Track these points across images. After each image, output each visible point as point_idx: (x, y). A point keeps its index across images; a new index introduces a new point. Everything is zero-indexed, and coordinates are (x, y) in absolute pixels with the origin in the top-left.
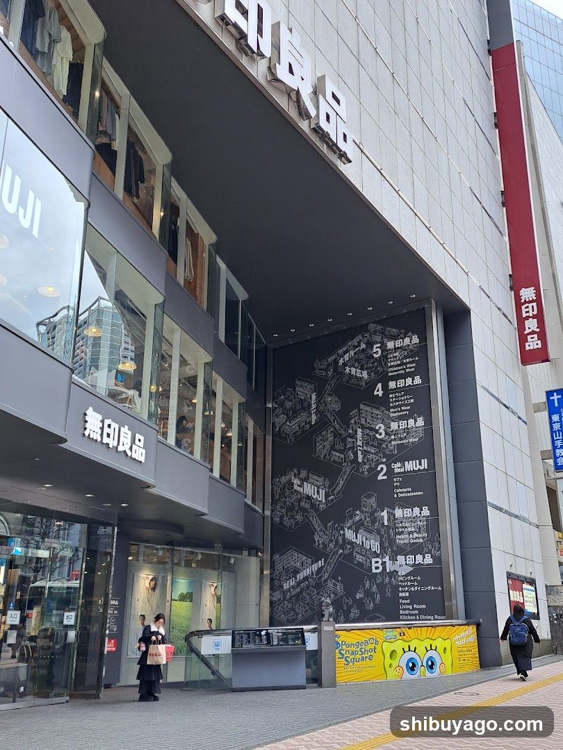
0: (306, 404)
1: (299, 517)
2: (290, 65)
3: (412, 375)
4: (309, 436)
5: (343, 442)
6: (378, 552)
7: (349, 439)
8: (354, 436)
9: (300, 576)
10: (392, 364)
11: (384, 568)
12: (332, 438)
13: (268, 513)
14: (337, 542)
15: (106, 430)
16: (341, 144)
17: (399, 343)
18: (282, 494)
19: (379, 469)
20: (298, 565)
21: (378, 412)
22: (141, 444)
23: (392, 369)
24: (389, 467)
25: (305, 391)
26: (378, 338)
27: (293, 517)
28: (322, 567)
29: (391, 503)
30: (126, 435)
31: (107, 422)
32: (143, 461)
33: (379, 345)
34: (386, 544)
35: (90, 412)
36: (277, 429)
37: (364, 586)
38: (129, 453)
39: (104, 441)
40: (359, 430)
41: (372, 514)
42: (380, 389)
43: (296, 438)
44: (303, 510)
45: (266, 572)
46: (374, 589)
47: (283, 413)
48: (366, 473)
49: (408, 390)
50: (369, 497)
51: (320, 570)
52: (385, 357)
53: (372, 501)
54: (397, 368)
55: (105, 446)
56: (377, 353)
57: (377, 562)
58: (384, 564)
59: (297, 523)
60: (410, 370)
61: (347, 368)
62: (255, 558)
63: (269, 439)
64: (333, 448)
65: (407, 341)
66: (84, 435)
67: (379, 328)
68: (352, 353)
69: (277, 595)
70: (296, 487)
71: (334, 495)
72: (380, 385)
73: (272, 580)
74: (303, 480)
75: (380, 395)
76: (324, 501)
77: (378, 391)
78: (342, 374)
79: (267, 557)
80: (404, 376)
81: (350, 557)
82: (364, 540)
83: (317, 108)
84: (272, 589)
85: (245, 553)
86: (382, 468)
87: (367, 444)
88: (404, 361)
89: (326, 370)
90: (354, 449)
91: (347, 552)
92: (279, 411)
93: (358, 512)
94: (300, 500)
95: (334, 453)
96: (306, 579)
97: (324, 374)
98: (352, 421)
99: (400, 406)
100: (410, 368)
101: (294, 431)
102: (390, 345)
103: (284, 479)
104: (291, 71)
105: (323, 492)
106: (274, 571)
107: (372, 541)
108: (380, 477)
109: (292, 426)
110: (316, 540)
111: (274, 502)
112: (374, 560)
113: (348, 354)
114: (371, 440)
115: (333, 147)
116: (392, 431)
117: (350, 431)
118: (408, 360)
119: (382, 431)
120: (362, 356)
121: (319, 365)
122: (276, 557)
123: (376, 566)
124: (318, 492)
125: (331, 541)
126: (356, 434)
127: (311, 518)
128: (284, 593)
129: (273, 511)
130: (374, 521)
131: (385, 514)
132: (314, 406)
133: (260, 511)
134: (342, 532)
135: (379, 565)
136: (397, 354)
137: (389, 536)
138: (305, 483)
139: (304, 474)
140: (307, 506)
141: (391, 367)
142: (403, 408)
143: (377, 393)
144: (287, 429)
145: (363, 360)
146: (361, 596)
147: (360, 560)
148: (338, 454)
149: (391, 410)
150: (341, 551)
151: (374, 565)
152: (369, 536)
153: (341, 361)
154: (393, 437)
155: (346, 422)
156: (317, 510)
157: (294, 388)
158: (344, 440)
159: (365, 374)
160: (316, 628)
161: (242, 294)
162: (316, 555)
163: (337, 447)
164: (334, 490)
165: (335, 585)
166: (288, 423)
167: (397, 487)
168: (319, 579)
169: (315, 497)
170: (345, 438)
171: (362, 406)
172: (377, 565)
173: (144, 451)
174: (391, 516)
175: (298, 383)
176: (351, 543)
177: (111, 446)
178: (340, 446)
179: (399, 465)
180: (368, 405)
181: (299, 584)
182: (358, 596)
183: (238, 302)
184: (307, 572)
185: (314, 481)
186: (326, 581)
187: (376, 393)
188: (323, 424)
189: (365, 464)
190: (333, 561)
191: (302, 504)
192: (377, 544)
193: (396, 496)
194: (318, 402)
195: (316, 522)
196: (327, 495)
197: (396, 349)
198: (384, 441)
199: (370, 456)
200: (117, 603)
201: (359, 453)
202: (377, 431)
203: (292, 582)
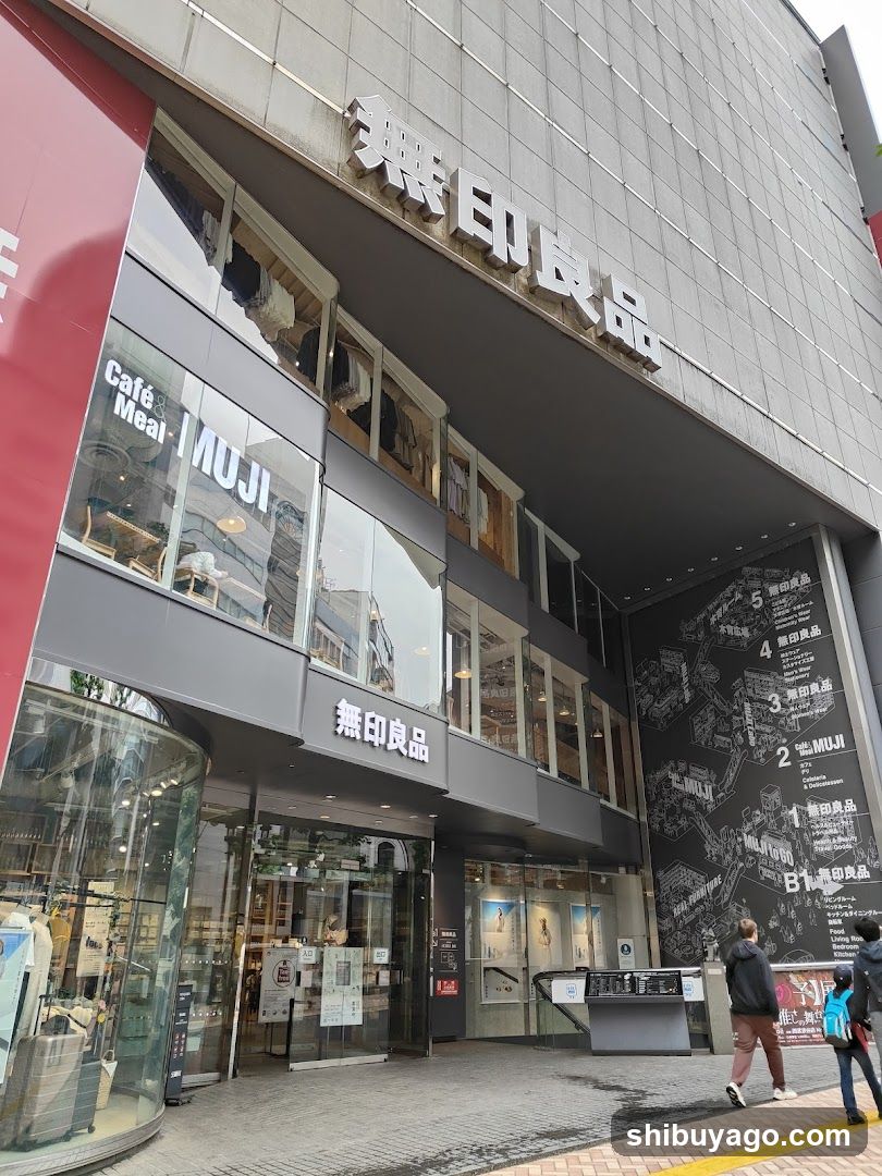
0: (675, 679)
1: (683, 823)
2: (557, 270)
3: (807, 625)
4: (683, 718)
5: (727, 721)
6: (792, 864)
7: (735, 718)
8: (740, 713)
9: (693, 899)
10: (779, 614)
11: (803, 886)
12: (713, 718)
13: (644, 819)
14: (735, 853)
15: (368, 725)
16: (642, 349)
17: (784, 587)
18: (659, 794)
19: (779, 753)
20: (688, 884)
21: (768, 679)
22: (422, 740)
23: (780, 621)
24: (792, 749)
25: (672, 661)
26: (756, 584)
27: (675, 822)
28: (720, 886)
29: (802, 797)
30: (398, 730)
31: (369, 715)
32: (427, 760)
33: (759, 592)
34: (801, 854)
35: (343, 704)
36: (644, 713)
37: (778, 911)
38: (405, 752)
39: (367, 739)
40: (747, 705)
41: (777, 812)
42: (768, 649)
43: (669, 721)
44: (688, 813)
45: (650, 894)
46: (792, 914)
47: (649, 692)
48: (762, 760)
49: (804, 646)
50: (770, 791)
51: (717, 890)
52: (768, 606)
53: (775, 797)
54: (786, 619)
55: (368, 745)
56: (757, 602)
57: (792, 878)
58: (801, 880)
59: (681, 831)
60: (804, 619)
61: (722, 627)
62: (634, 876)
63: (635, 725)
64: (715, 731)
65: (794, 582)
66: (336, 733)
67: (755, 570)
68: (726, 607)
69: (667, 924)
70: (675, 785)
71: (724, 791)
72: (766, 644)
73: (658, 904)
74: (682, 775)
75: (769, 657)
76: (712, 800)
77: (765, 651)
78: (717, 635)
79: (648, 873)
80: (797, 628)
81: (754, 872)
82: (770, 849)
83: (601, 312)
84: (660, 915)
85: (622, 870)
86: (783, 753)
87: (759, 721)
88: (795, 608)
89: (695, 632)
90: (742, 729)
91: (749, 865)
92: (644, 690)
93: (758, 812)
94: (681, 801)
95: (718, 737)
96: (700, 901)
97: (694, 637)
98: (737, 694)
99: (796, 667)
100: (804, 616)
101: (665, 714)
102: (773, 590)
103: (659, 775)
104: (559, 276)
105: (709, 789)
106: (659, 891)
107: (781, 849)
108: (782, 764)
109: (662, 707)
110: (708, 850)
111: (650, 805)
112: (787, 875)
113: (720, 609)
114: (763, 716)
115: (631, 354)
116: (790, 702)
117: (736, 707)
118: (799, 607)
119: (776, 702)
120: (738, 609)
121: (686, 628)
122: (660, 874)
123: (790, 882)
124: (703, 789)
125: (727, 851)
126: (743, 710)
127: (698, 824)
128: (675, 921)
129: (649, 816)
130: (780, 822)
131: (794, 812)
132: (685, 680)
133: (633, 817)
134: (740, 839)
135: (795, 881)
136: (784, 601)
137: (803, 842)
138: (685, 778)
139: (682, 766)
140: (692, 808)
141: (778, 618)
142: (801, 670)
143: (765, 654)
144: (657, 713)
145: (741, 614)
146: (776, 924)
147: (769, 876)
148: (724, 739)
149: (786, 674)
150: (741, 865)
151: (788, 882)
152: (776, 842)
153: (713, 620)
154: (792, 709)
155: (728, 696)
156: (704, 812)
157: (658, 657)
158: (729, 720)
159: (745, 632)
160: (699, 971)
161: (572, 555)
162: (709, 870)
163: (721, 729)
164: (724, 784)
165: (739, 909)
166: (656, 704)
167: (807, 776)
168: (719, 900)
169: (700, 796)
170: (730, 717)
171: (746, 673)
172: (792, 882)
173: (426, 749)
174: (803, 814)
175: (663, 652)
176: (754, 853)
177: (376, 744)
178: (725, 728)
179: (805, 745)
180: (757, 672)
181: (692, 908)
182: (773, 924)
183: (569, 563)
184: (700, 893)
185: (696, 775)
186: (726, 904)
187: (762, 654)
188: (699, 701)
189: (759, 747)
190: (733, 877)
191: (685, 805)
192: (789, 852)
193: (806, 787)
194: (691, 674)
195: (705, 828)
196: (715, 793)
197: (782, 594)
198: (782, 716)
199: (765, 737)
200: (454, 935)
201: (751, 734)
202: (770, 704)
203: (683, 907)
